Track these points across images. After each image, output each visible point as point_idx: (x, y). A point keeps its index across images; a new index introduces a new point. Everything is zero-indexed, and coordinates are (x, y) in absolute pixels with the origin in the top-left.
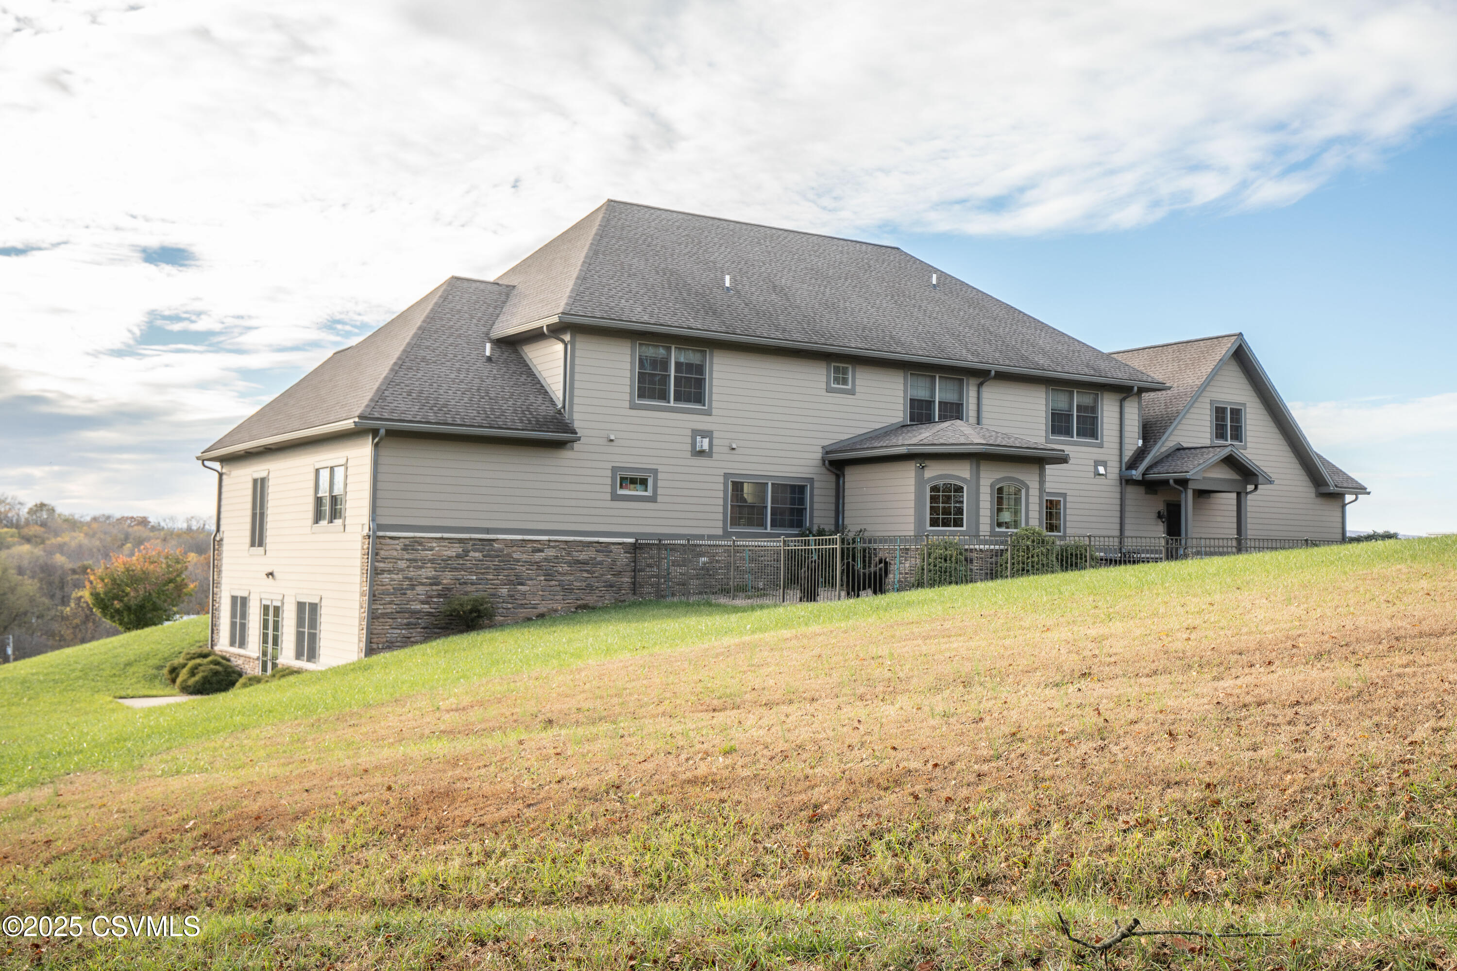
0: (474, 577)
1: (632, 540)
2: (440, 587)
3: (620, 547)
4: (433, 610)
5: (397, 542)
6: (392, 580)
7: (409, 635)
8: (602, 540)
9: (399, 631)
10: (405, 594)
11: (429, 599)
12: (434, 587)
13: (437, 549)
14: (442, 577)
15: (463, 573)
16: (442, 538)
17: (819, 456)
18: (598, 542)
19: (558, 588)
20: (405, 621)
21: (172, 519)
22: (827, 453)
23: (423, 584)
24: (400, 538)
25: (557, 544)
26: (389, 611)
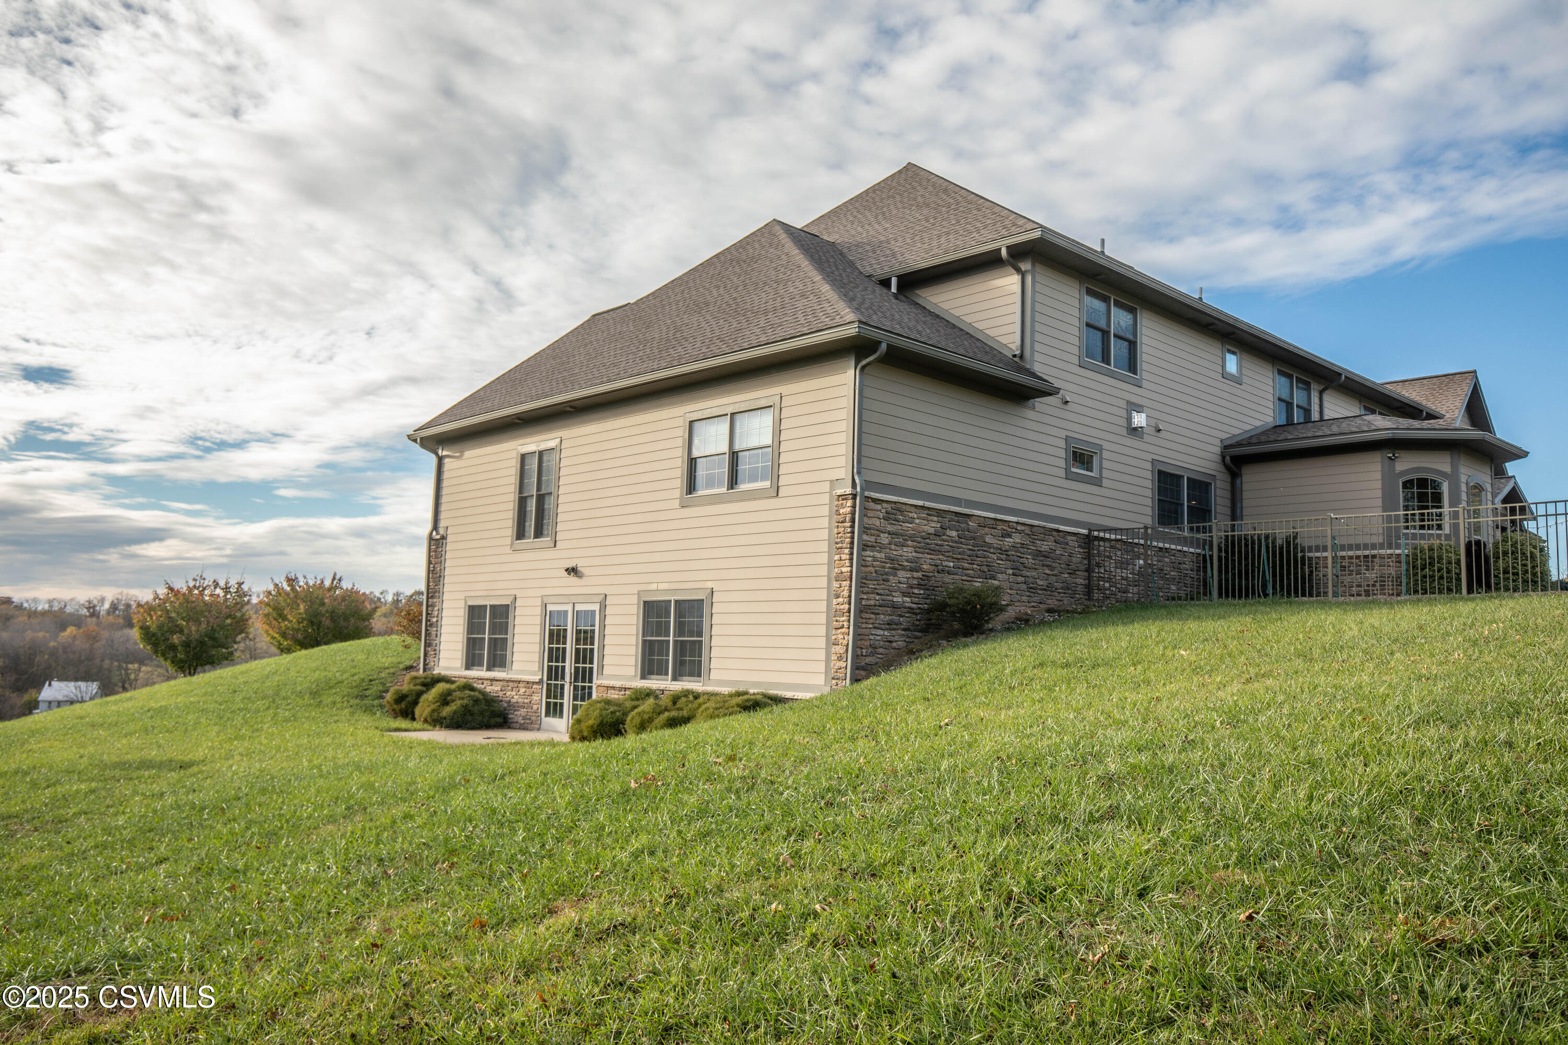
0: (952, 564)
1: (1085, 532)
2: (919, 575)
3: (1075, 538)
4: (914, 606)
5: (879, 507)
6: (875, 559)
7: (892, 639)
8: (1062, 528)
9: (882, 632)
10: (888, 580)
11: (910, 590)
12: (916, 574)
13: (917, 521)
14: (922, 561)
15: (941, 557)
16: (923, 507)
17: (1218, 450)
18: (1058, 531)
19: (1024, 587)
20: (887, 618)
21: (35, 600)
22: (1226, 447)
23: (904, 568)
24: (883, 501)
25: (1023, 528)
26: (872, 602)
